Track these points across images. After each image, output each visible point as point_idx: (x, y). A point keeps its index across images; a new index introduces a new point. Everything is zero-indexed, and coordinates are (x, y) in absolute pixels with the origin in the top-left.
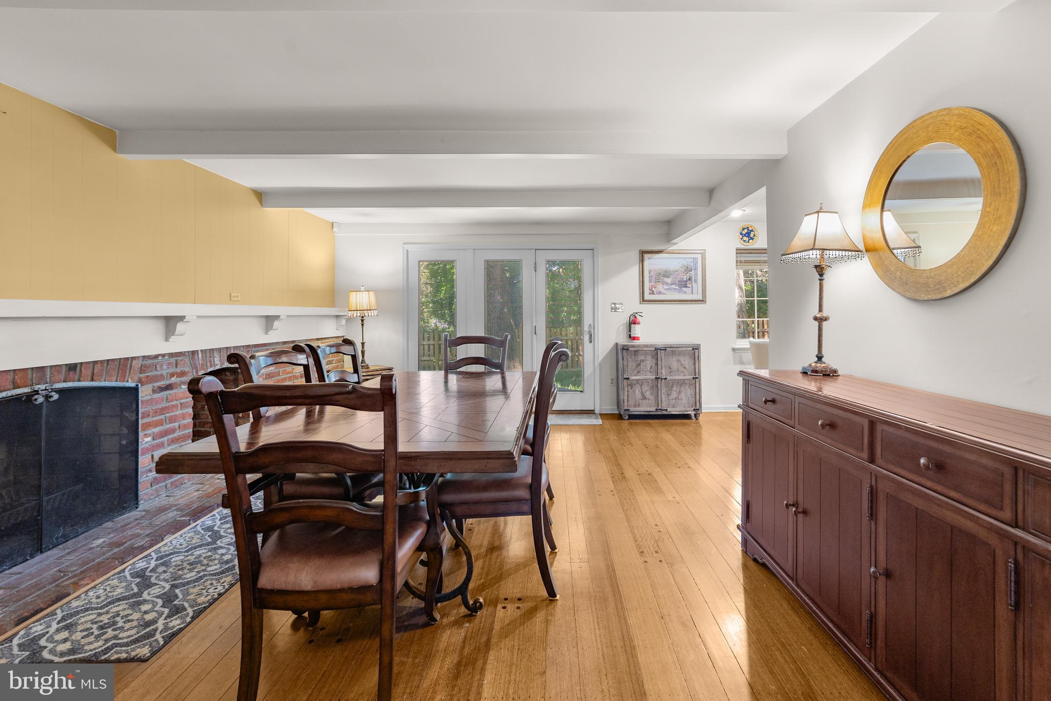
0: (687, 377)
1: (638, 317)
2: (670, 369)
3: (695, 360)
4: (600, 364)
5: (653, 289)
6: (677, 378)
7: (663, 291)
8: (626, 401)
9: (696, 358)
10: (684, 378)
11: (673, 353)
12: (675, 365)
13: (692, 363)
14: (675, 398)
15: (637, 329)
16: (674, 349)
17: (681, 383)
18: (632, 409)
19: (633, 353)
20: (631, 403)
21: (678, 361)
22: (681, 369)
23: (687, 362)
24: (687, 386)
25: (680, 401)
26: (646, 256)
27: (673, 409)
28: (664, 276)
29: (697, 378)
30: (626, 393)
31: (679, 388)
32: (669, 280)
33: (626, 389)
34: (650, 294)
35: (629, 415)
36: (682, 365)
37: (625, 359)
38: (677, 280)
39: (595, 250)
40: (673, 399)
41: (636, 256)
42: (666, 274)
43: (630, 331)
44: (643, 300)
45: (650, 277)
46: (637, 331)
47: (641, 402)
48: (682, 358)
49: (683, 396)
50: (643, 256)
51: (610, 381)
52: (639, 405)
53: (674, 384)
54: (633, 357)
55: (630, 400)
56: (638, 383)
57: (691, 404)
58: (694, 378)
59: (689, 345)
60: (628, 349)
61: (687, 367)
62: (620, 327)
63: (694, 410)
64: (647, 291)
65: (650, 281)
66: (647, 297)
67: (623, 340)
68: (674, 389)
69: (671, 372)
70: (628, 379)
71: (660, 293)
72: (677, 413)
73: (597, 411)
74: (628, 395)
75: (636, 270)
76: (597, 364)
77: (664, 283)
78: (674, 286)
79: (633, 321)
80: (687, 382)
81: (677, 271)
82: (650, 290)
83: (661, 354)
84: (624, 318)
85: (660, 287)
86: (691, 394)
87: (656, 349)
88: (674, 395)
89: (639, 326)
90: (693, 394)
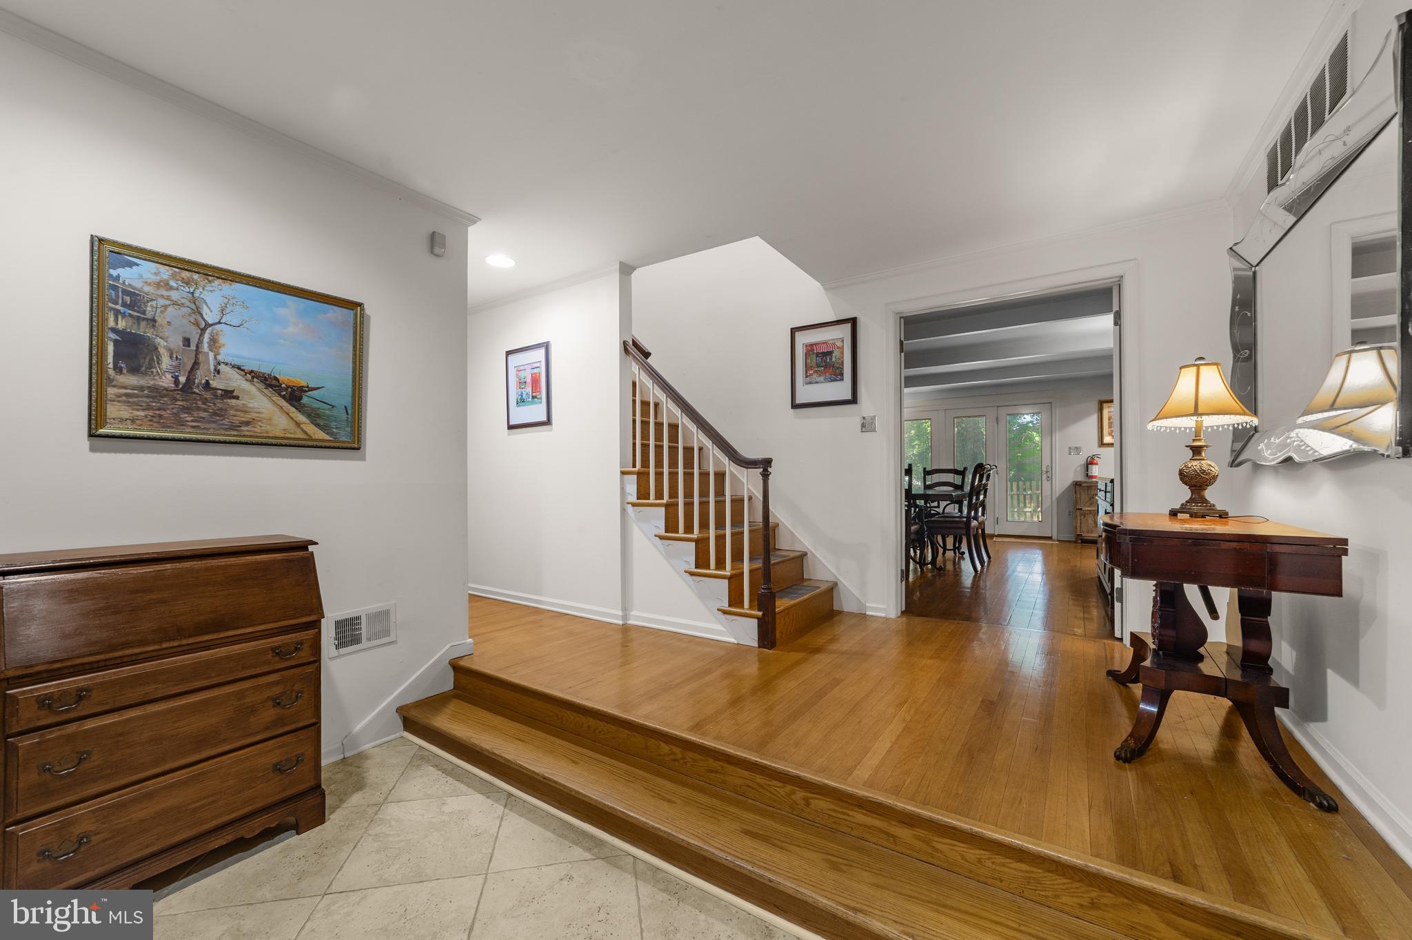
1: (1096, 458)
4: (1058, 499)
5: (1112, 434)
8: (1079, 528)
15: (1094, 469)
18: (1084, 535)
19: (1086, 488)
20: (1084, 529)
26: (1105, 405)
30: (1079, 521)
33: (1079, 518)
34: (1109, 440)
35: (1081, 539)
39: (1053, 404)
41: (1095, 405)
43: (1087, 471)
44: (1101, 444)
45: (1108, 424)
46: (1095, 471)
47: (1093, 529)
50: (1100, 406)
51: (1067, 513)
52: (1092, 532)
54: (1086, 491)
56: (1090, 513)
60: (1080, 485)
62: (1078, 467)
64: (1105, 436)
65: (1109, 427)
66: (1106, 442)
67: (1080, 477)
70: (1081, 509)
73: (1055, 537)
74: (1080, 523)
75: (1094, 418)
76: (1054, 499)
79: (1090, 462)
82: (1109, 434)
84: (1081, 459)
89: (1097, 466)
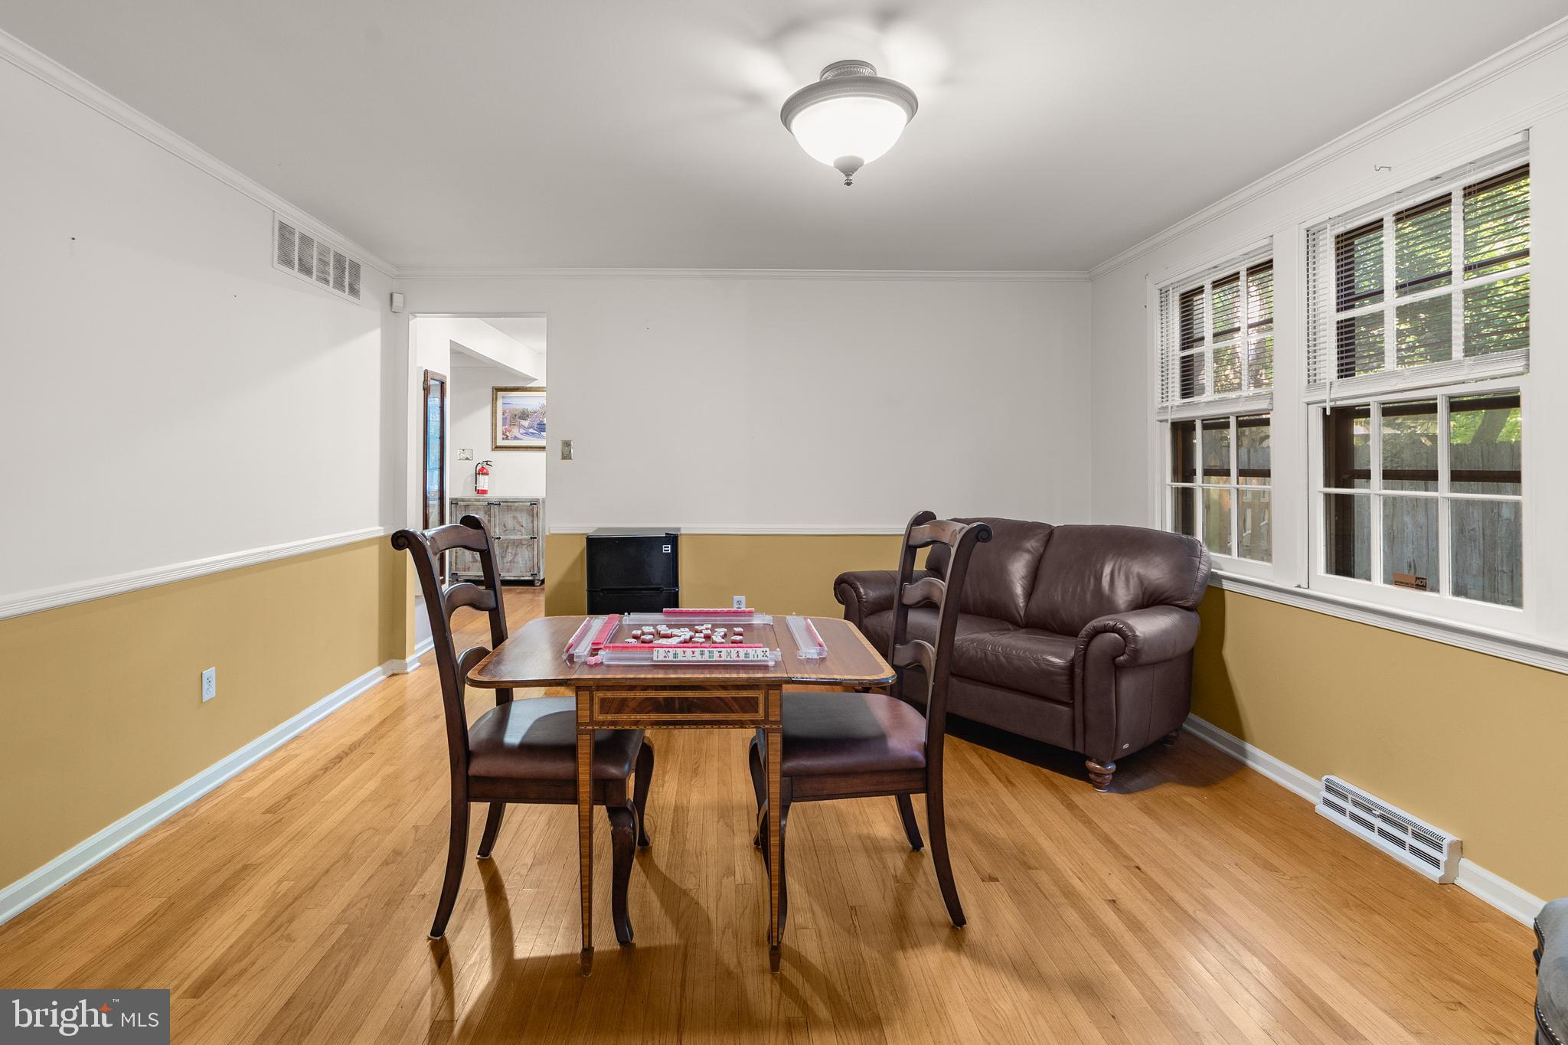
0: (524, 537)
1: (487, 466)
2: (505, 527)
3: (533, 517)
5: (508, 434)
6: (512, 537)
7: (519, 436)
9: (535, 515)
10: (521, 537)
11: (509, 508)
12: (510, 523)
13: (530, 520)
14: (511, 562)
15: (484, 480)
16: (509, 504)
17: (518, 544)
19: (463, 509)
20: (459, 566)
21: (514, 518)
22: (518, 527)
23: (524, 519)
24: (524, 547)
25: (516, 564)
26: (500, 394)
27: (507, 574)
28: (520, 418)
29: (536, 538)
31: (515, 549)
32: (526, 423)
34: (503, 439)
36: (519, 523)
37: (454, 514)
38: (536, 423)
40: (507, 563)
41: (487, 394)
42: (524, 415)
43: (476, 483)
44: (497, 448)
45: (504, 419)
46: (484, 482)
47: (471, 565)
48: (518, 515)
49: (519, 558)
50: (496, 395)
52: (469, 569)
53: (510, 544)
55: (458, 562)
57: (528, 569)
58: (531, 538)
59: (526, 499)
60: (457, 504)
61: (524, 525)
62: (469, 477)
63: (532, 575)
64: (500, 436)
65: (504, 424)
66: (500, 442)
68: (510, 550)
69: (506, 530)
71: (516, 438)
72: (512, 578)
74: (456, 557)
75: (487, 410)
77: (521, 426)
78: (531, 430)
79: (480, 471)
80: (524, 542)
81: (535, 412)
82: (503, 434)
83: (495, 509)
84: (473, 468)
85: (516, 431)
86: (529, 557)
87: (489, 504)
88: (509, 557)
89: (486, 477)
90: (531, 557)
